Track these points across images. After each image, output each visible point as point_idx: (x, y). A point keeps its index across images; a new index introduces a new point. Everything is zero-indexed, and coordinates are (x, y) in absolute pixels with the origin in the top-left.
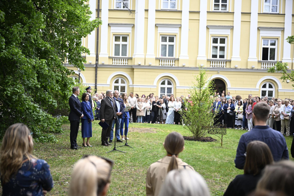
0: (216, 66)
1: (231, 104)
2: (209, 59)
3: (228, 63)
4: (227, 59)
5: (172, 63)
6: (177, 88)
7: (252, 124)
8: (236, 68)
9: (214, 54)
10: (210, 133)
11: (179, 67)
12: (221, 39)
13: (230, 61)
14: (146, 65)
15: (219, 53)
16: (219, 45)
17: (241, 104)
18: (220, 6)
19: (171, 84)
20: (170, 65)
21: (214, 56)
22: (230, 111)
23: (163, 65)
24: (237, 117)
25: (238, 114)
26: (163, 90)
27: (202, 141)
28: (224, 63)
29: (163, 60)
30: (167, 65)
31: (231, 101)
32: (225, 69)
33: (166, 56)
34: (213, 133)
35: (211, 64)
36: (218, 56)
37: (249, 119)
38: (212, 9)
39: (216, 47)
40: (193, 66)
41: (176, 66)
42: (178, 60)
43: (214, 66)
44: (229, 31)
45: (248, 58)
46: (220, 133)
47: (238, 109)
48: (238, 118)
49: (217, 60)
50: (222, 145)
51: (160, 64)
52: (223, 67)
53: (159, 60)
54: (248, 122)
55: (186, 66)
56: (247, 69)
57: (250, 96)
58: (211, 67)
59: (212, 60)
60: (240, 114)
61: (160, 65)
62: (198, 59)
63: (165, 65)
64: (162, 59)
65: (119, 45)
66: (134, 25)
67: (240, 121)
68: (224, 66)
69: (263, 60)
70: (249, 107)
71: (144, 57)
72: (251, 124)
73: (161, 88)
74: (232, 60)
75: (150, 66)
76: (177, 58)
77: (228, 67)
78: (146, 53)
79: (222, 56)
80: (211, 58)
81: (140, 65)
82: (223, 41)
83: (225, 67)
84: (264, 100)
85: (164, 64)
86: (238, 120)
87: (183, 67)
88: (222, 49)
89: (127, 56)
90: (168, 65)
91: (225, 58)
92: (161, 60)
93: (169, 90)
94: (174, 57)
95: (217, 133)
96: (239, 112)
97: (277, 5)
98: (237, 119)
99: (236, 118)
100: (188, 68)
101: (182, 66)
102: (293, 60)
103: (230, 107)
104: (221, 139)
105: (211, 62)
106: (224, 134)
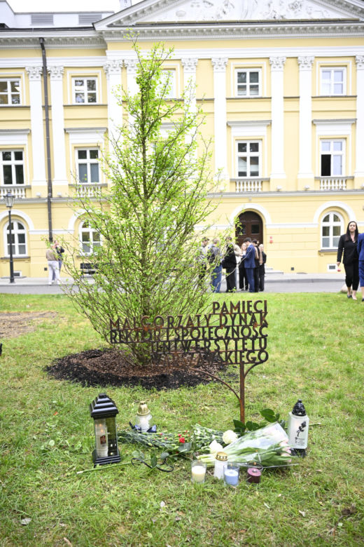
0: (245, 190)
2: (233, 178)
3: (265, 184)
4: (264, 177)
8: (278, 191)
9: (242, 170)
12: (251, 144)
15: (249, 168)
16: (249, 154)
18: (248, 88)
21: (242, 174)
28: (258, 183)
32: (260, 193)
35: (238, 187)
36: (248, 174)
38: (235, 93)
39: (245, 159)
43: (241, 191)
44: (265, 129)
45: (298, 174)
49: (247, 180)
52: (258, 191)
56: (298, 192)
58: (238, 191)
59: (239, 180)
65: (86, 164)
66: (107, 129)
69: (322, 175)
74: (271, 179)
77: (265, 189)
79: (254, 174)
80: (237, 177)
82: (255, 147)
83: (260, 190)
88: (255, 161)
89: (100, 183)
91: (260, 176)
97: (342, 80)
104: (239, 394)
105: (238, 183)
106: (252, 365)
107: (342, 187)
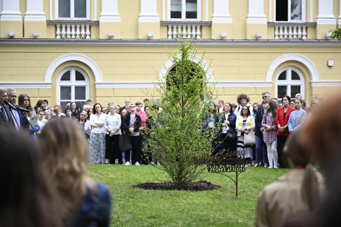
0: (180, 37)
1: (229, 115)
2: (164, 20)
3: (204, 30)
4: (203, 20)
5: (83, 32)
6: (97, 86)
7: (276, 154)
8: (222, 40)
9: (175, 9)
10: (212, 170)
11: (100, 41)
13: (209, 25)
14: (25, 37)
15: (185, 7)
17: (248, 114)
19: (83, 79)
20: (81, 35)
21: (176, 14)
22: (228, 128)
23: (63, 36)
24: (243, 142)
25: (243, 134)
26: (65, 91)
27: (193, 190)
28: (196, 28)
29: (64, 26)
30: (73, 37)
31: (230, 108)
32: (199, 42)
33: (69, 16)
34: (219, 169)
35: (170, 32)
36: (184, 15)
37: (271, 144)
40: (130, 36)
41: (94, 37)
42: (97, 24)
45: (247, 18)
46: (232, 170)
47: (244, 124)
48: (245, 143)
49: (182, 23)
50: (237, 195)
51: (56, 35)
52: (196, 39)
53: (56, 26)
54: (268, 150)
55: (117, 37)
56: (246, 41)
57: (267, 95)
58: (170, 37)
59: (171, 23)
60: (247, 134)
61: (58, 37)
62: (141, 20)
63: (69, 36)
64: (61, 23)
67: (248, 149)
68: (196, 35)
69: (277, 20)
70: (268, 119)
71: (21, 20)
72: (274, 152)
73: (62, 88)
74: (213, 23)
75: (35, 39)
76: (96, 20)
77: (205, 36)
78: (26, 11)
79: (191, 15)
80: (169, 19)
81: (12, 37)
83: (198, 37)
84: (299, 102)
85: (66, 35)
86: (243, 147)
87: (110, 39)
90: (76, 35)
91: (199, 19)
92: (58, 26)
93: (81, 91)
94: (88, 18)
95: (227, 170)
96: (246, 130)
98: (240, 146)
99: (239, 144)
100: (120, 41)
101: (107, 38)
102: (338, 19)
103: (228, 120)
104: (236, 183)
105: (170, 27)
106: (240, 172)
107: (302, 36)
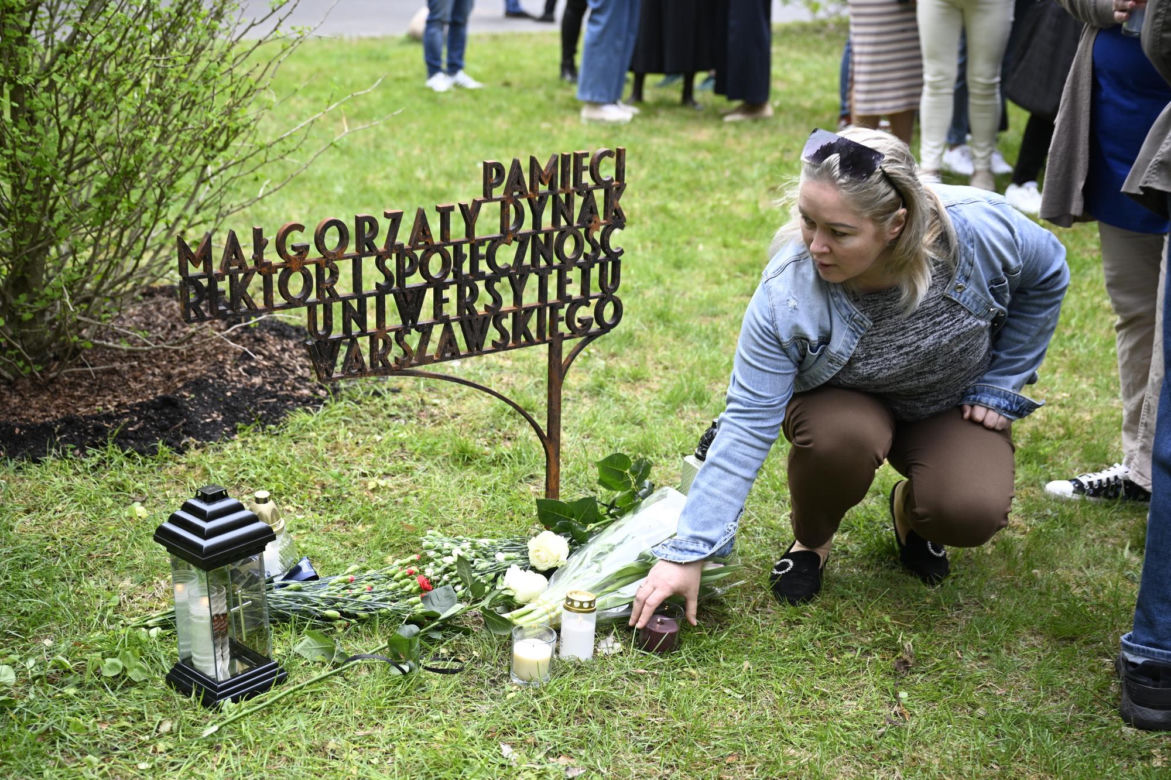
106: (579, 340)
